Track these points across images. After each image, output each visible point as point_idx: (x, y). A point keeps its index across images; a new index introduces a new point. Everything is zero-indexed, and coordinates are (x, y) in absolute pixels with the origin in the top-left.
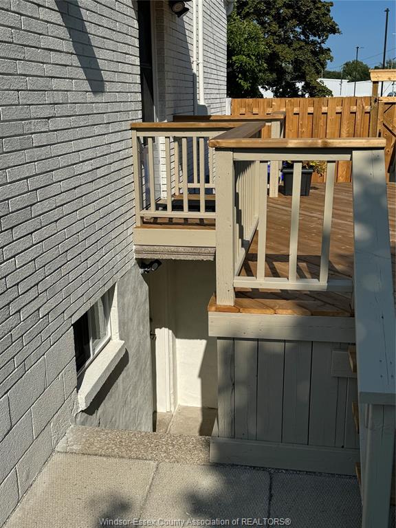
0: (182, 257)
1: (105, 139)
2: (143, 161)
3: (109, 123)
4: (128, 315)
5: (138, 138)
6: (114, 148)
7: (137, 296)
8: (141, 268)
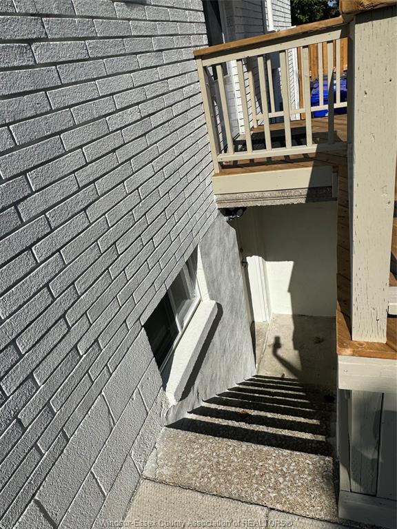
0: (269, 203)
1: (157, 73)
2: (214, 97)
3: (161, 51)
4: (216, 269)
5: (205, 68)
6: (173, 83)
7: (224, 246)
8: (225, 215)
